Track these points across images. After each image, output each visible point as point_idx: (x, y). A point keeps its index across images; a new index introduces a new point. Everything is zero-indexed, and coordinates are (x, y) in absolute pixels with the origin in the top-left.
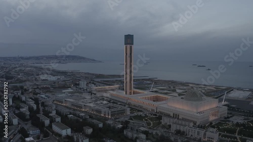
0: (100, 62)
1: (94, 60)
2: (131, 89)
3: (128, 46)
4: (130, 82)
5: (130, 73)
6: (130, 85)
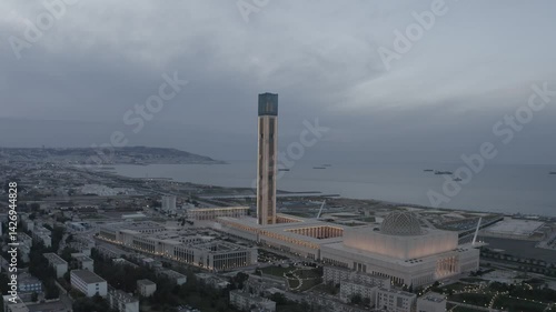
0: (222, 163)
2: (270, 213)
3: (267, 118)
5: (270, 177)
6: (270, 206)
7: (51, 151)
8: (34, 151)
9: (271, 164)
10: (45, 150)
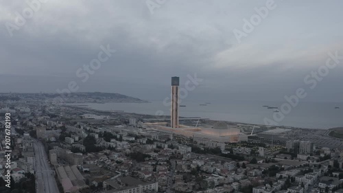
0: (146, 102)
1: (139, 100)
2: (176, 124)
3: (175, 87)
4: (176, 118)
5: (176, 110)
6: (176, 121)
7: (47, 95)
8: (37, 95)
9: (177, 104)
10: (43, 95)
